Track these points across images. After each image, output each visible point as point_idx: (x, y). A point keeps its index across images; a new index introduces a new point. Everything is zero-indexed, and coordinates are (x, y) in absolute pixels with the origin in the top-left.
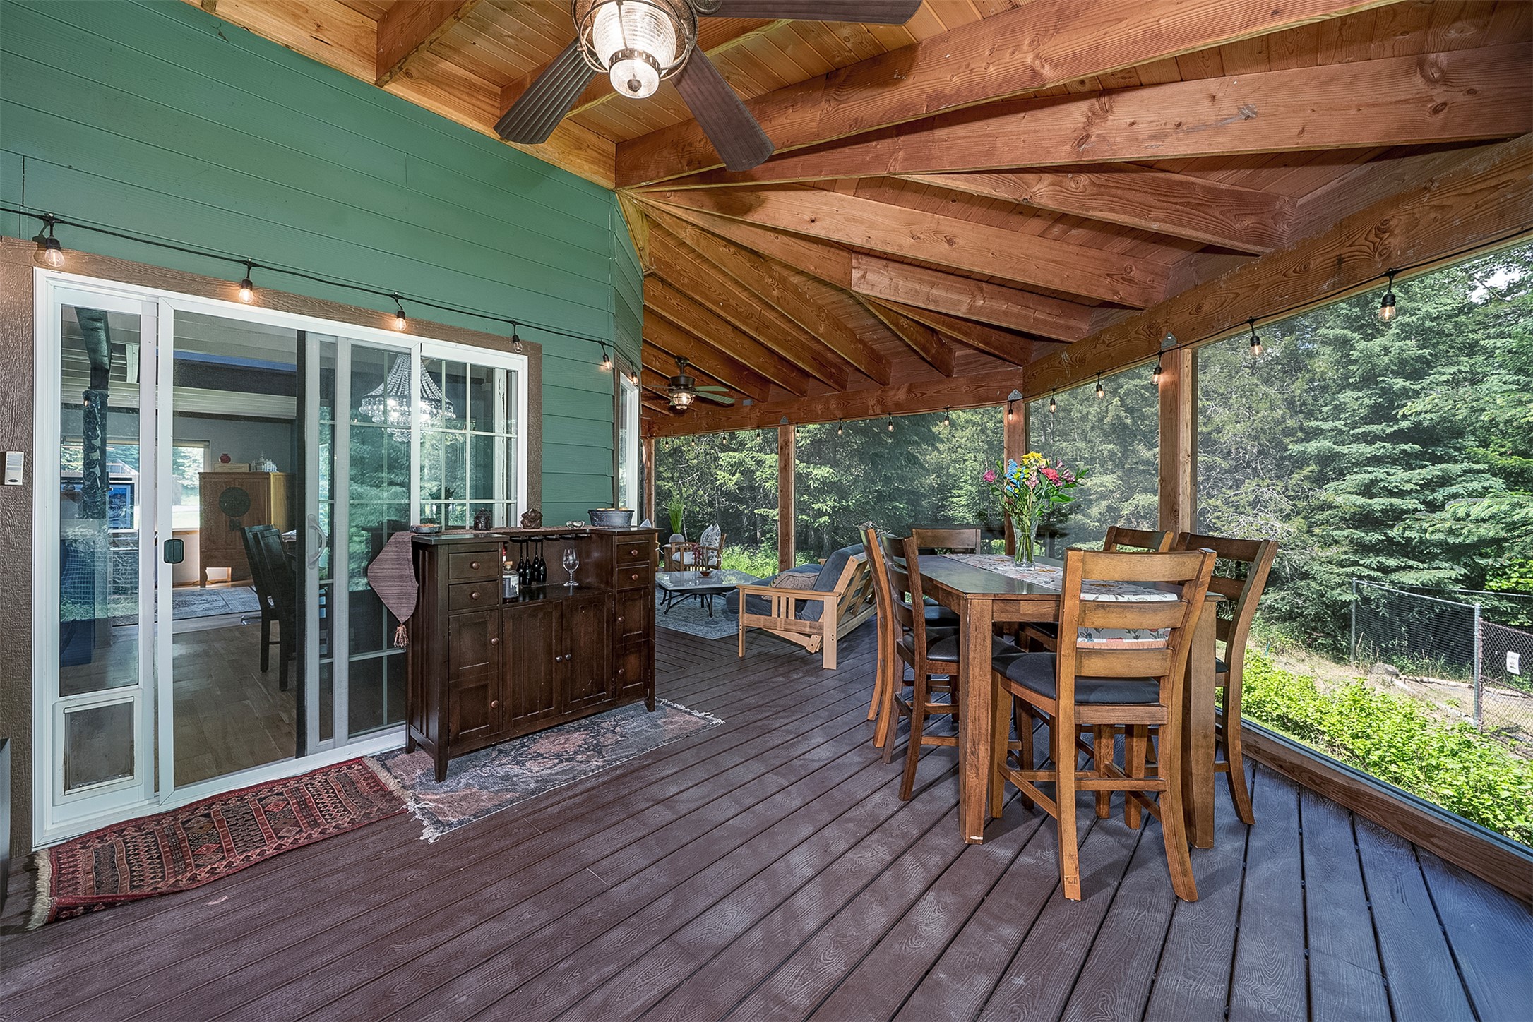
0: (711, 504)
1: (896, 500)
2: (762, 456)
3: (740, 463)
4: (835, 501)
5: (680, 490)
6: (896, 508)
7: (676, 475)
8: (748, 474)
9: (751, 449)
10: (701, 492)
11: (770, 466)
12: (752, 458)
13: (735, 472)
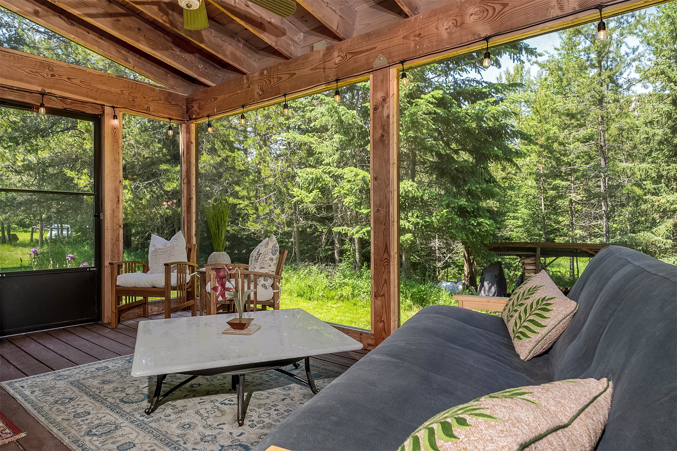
0: (289, 224)
1: (481, 216)
2: (340, 171)
3: (318, 180)
4: (417, 217)
5: (257, 209)
6: (479, 224)
7: (252, 194)
8: (325, 191)
9: (328, 164)
10: (278, 211)
11: (349, 181)
12: (329, 173)
13: (313, 190)
